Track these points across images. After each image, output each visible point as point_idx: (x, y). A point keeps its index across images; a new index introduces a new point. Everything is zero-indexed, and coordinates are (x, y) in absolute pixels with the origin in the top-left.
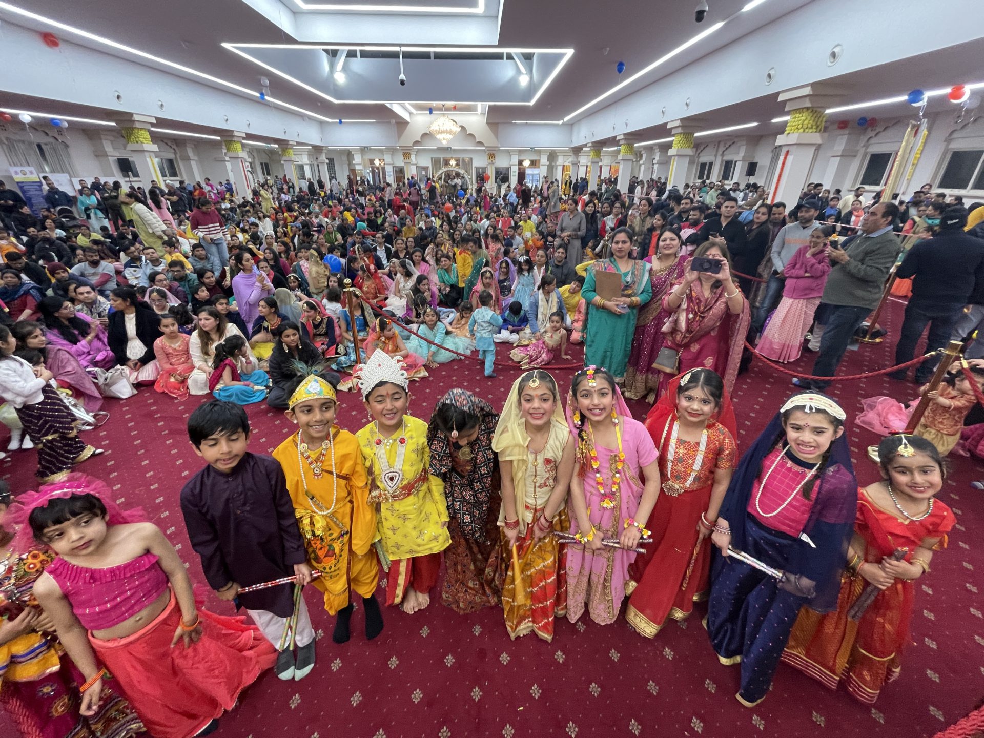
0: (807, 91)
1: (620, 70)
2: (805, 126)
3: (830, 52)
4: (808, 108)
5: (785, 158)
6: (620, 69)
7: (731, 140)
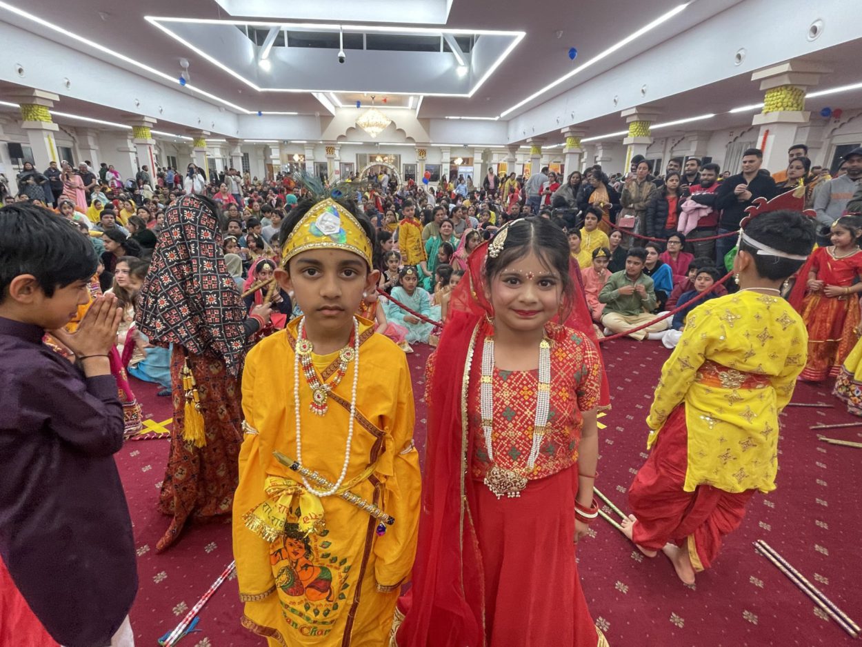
0: (786, 68)
1: (572, 56)
2: (785, 104)
3: (809, 27)
4: (786, 86)
5: (765, 139)
6: (572, 53)
7: (680, 135)
